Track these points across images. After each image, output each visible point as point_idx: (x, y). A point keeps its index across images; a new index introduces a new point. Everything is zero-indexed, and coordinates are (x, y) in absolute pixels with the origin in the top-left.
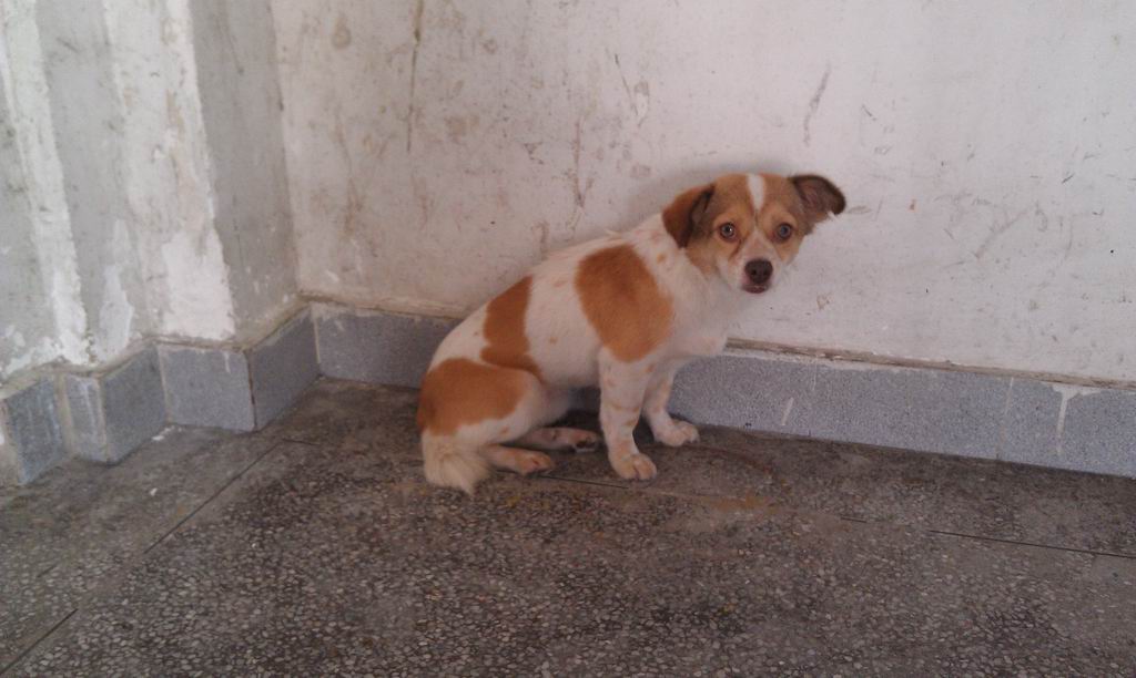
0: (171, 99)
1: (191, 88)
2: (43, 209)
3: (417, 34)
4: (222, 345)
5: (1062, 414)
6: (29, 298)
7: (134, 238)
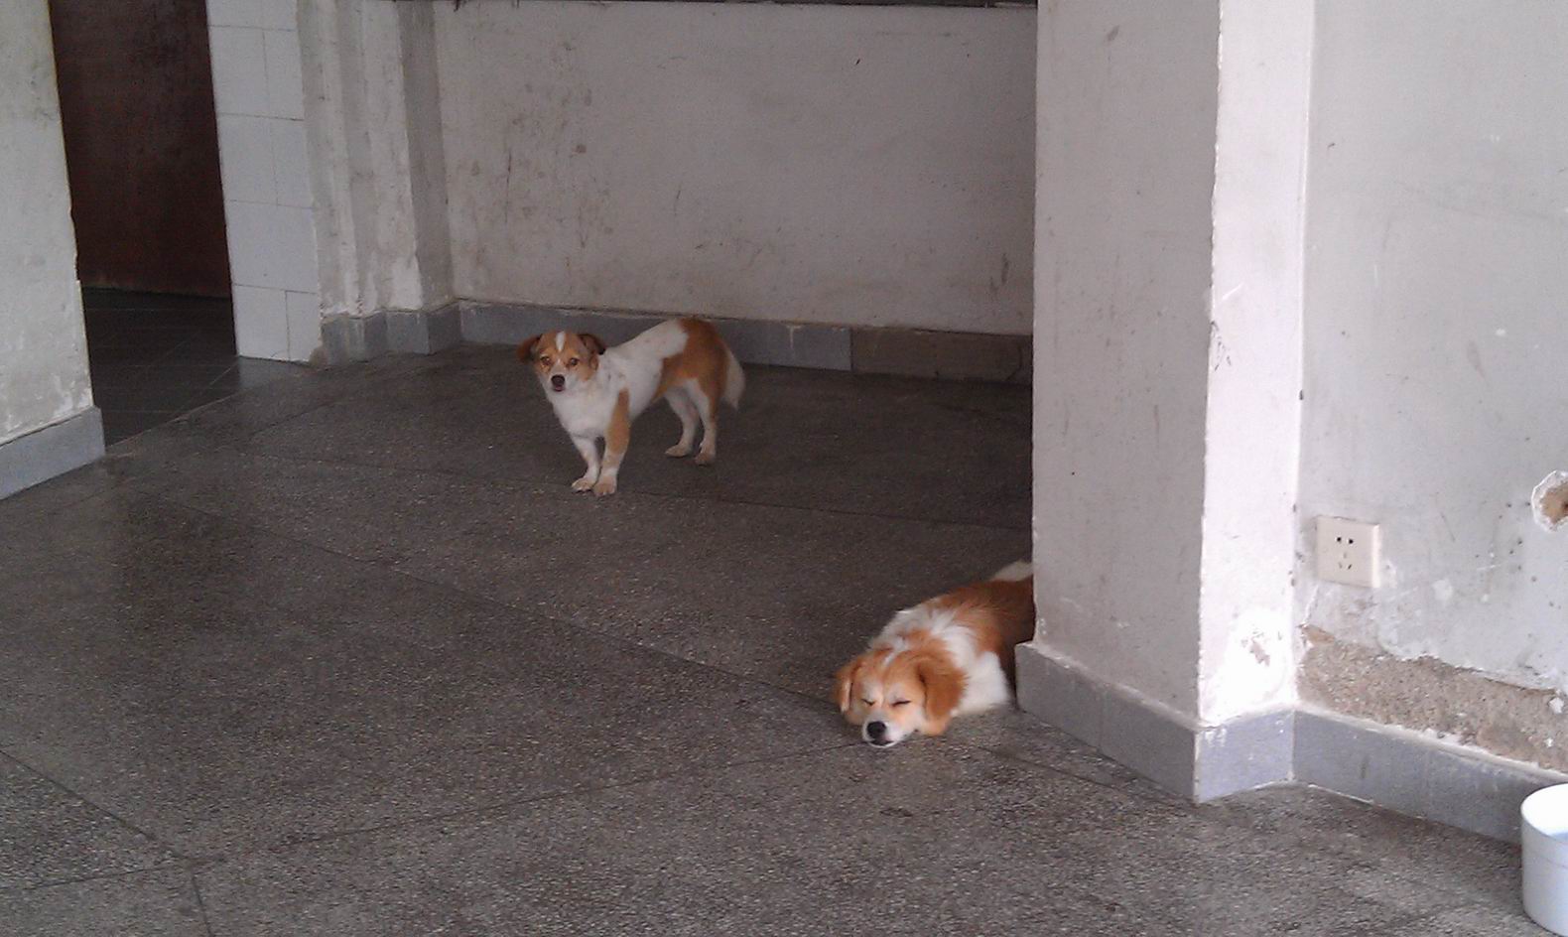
0: (399, 198)
4: (416, 311)
6: (336, 283)
7: (380, 260)
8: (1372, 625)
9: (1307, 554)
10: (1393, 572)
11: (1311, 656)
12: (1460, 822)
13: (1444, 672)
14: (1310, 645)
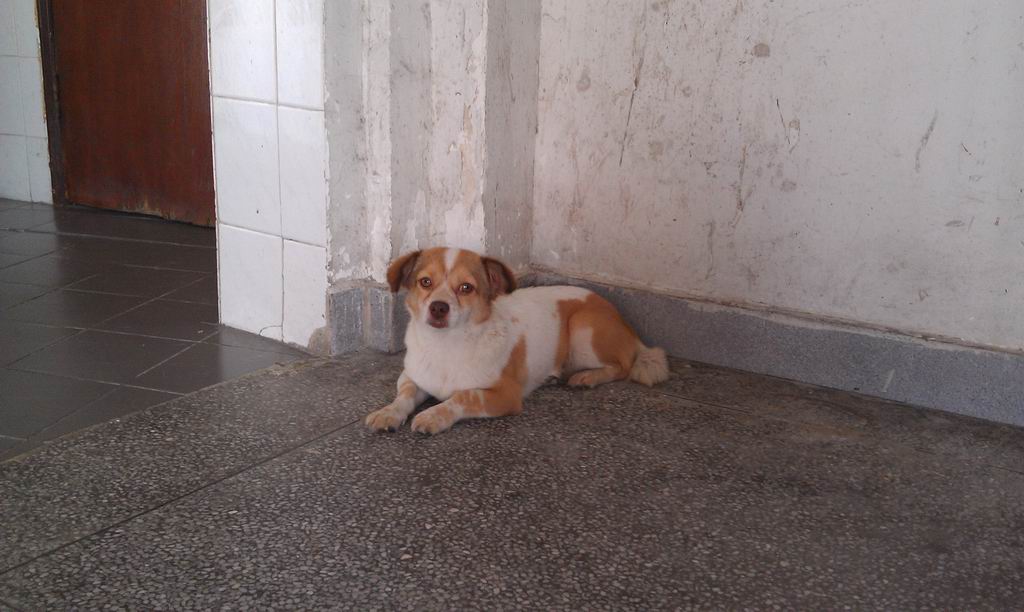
0: (466, 110)
1: (481, 104)
2: (375, 173)
3: (636, 82)
6: (357, 232)
7: (428, 205)
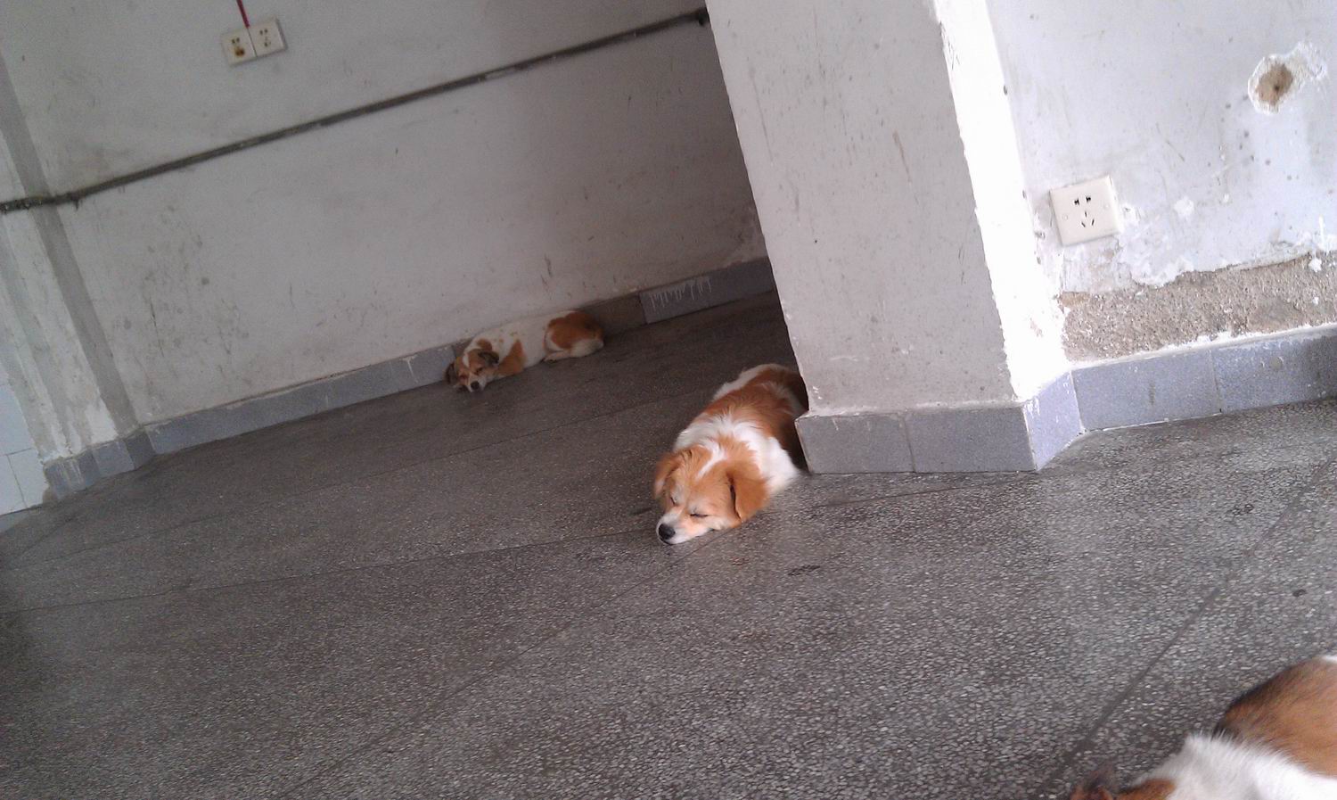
0: (75, 358)
1: (81, 352)
2: (43, 404)
3: (154, 316)
4: (115, 440)
5: (410, 368)
6: (45, 436)
8: (1124, 267)
9: (1047, 231)
10: (1133, 211)
11: (1071, 319)
12: (1256, 402)
13: (1200, 280)
14: (1067, 310)
